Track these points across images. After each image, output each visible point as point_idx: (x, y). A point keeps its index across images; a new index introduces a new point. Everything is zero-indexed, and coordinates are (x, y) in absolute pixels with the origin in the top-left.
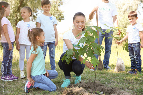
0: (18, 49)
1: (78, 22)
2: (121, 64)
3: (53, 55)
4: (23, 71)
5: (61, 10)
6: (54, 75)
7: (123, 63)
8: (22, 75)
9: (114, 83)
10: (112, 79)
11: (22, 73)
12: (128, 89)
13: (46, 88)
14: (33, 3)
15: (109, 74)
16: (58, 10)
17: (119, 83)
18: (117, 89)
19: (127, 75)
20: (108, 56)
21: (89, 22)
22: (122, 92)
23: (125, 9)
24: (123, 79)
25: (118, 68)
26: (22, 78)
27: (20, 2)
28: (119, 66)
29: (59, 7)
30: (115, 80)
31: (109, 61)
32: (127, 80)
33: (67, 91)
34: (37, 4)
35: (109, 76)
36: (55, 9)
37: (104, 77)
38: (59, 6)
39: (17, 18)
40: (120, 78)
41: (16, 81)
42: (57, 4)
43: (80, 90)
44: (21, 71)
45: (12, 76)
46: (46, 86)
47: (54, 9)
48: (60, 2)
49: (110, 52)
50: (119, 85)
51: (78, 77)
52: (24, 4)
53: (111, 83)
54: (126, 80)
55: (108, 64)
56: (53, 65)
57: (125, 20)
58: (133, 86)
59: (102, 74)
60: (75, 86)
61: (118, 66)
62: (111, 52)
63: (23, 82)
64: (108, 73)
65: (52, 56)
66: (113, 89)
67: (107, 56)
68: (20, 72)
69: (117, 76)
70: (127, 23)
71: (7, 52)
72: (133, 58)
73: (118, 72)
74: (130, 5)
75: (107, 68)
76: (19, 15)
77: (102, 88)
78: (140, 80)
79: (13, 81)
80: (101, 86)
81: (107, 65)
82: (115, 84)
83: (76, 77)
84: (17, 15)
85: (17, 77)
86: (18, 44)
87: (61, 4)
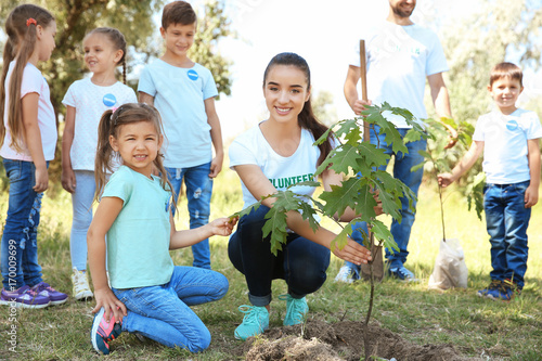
0: (70, 185)
2: (455, 261)
3: (200, 215)
4: (84, 271)
5: (223, 56)
6: (209, 290)
7: (461, 259)
8: (81, 288)
9: (432, 328)
10: (423, 316)
11: (79, 281)
12: (487, 353)
14: (120, 21)
15: (411, 297)
16: (210, 55)
17: (450, 330)
18: (448, 350)
19: (479, 301)
20: (405, 229)
21: (322, 105)
23: (462, 60)
24: (464, 316)
25: (442, 277)
26: (83, 299)
27: (70, 17)
28: (446, 268)
29: (214, 41)
30: (433, 320)
31: (408, 250)
32: (478, 319)
33: (261, 350)
34: (133, 28)
35: (411, 305)
36: (200, 51)
37: (390, 307)
38: (214, 38)
39: (57, 76)
40: (454, 314)
41: (58, 307)
42: (208, 32)
43: (312, 349)
44: (79, 274)
45: (43, 288)
47: (197, 50)
48: (218, 26)
49: (413, 216)
50: (452, 338)
52: (82, 23)
53: (422, 328)
54: (475, 320)
55: (404, 260)
56: (202, 252)
57: (460, 102)
58: (504, 343)
59: (382, 294)
60: (289, 332)
61: (442, 269)
62: (416, 216)
63: (85, 312)
64: (406, 294)
65: (197, 216)
66: (433, 348)
67: (402, 229)
68: (73, 277)
69: (438, 303)
70: (466, 112)
71: (27, 194)
72: (500, 241)
73: (443, 291)
74: (480, 47)
75: (400, 276)
76: (63, 64)
77: (392, 344)
78: (530, 322)
79: (46, 308)
80: (388, 336)
81: (400, 262)
82: (438, 333)
83: (290, 301)
84: (54, 65)
85: (61, 294)
86: (68, 169)
87: (224, 34)
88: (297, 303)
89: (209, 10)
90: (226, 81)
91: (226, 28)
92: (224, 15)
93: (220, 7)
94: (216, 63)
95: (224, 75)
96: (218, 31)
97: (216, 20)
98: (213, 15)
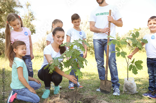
1: (59, 37)
5: (33, 24)
10: (86, 87)
13: (29, 100)
16: (30, 24)
22: (100, 101)
38: (31, 20)
42: (29, 19)
46: (29, 98)
47: (27, 23)
48: (32, 18)
51: (57, 87)
72: (152, 77)
83: (55, 87)
87: (33, 19)
88: (57, 88)
89: (29, 14)
90: (34, 30)
91: (34, 18)
92: (33, 15)
93: (32, 13)
94: (31, 26)
95: (34, 29)
96: (32, 19)
97: (31, 16)
98: (30, 15)
